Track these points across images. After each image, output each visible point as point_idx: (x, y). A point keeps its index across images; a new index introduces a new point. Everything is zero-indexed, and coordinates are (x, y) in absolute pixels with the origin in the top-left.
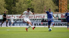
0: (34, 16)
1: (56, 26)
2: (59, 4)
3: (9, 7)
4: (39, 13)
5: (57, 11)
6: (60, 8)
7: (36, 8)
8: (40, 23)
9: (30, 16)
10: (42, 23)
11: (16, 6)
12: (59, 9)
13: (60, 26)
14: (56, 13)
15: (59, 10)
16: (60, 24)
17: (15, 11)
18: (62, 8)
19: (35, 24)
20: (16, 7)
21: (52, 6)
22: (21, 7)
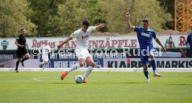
0: (108, 42)
1: (166, 67)
2: (176, 6)
3: (39, 18)
4: (119, 32)
5: (169, 26)
6: (178, 18)
7: (111, 19)
8: (123, 60)
9: (97, 41)
10: (128, 61)
11: (58, 12)
12: (174, 22)
13: (178, 69)
14: (166, 34)
15: (176, 24)
16: (176, 62)
17: (56, 27)
18: (181, 20)
19: (109, 62)
20: (59, 16)
21: (157, 12)
22: (73, 15)
